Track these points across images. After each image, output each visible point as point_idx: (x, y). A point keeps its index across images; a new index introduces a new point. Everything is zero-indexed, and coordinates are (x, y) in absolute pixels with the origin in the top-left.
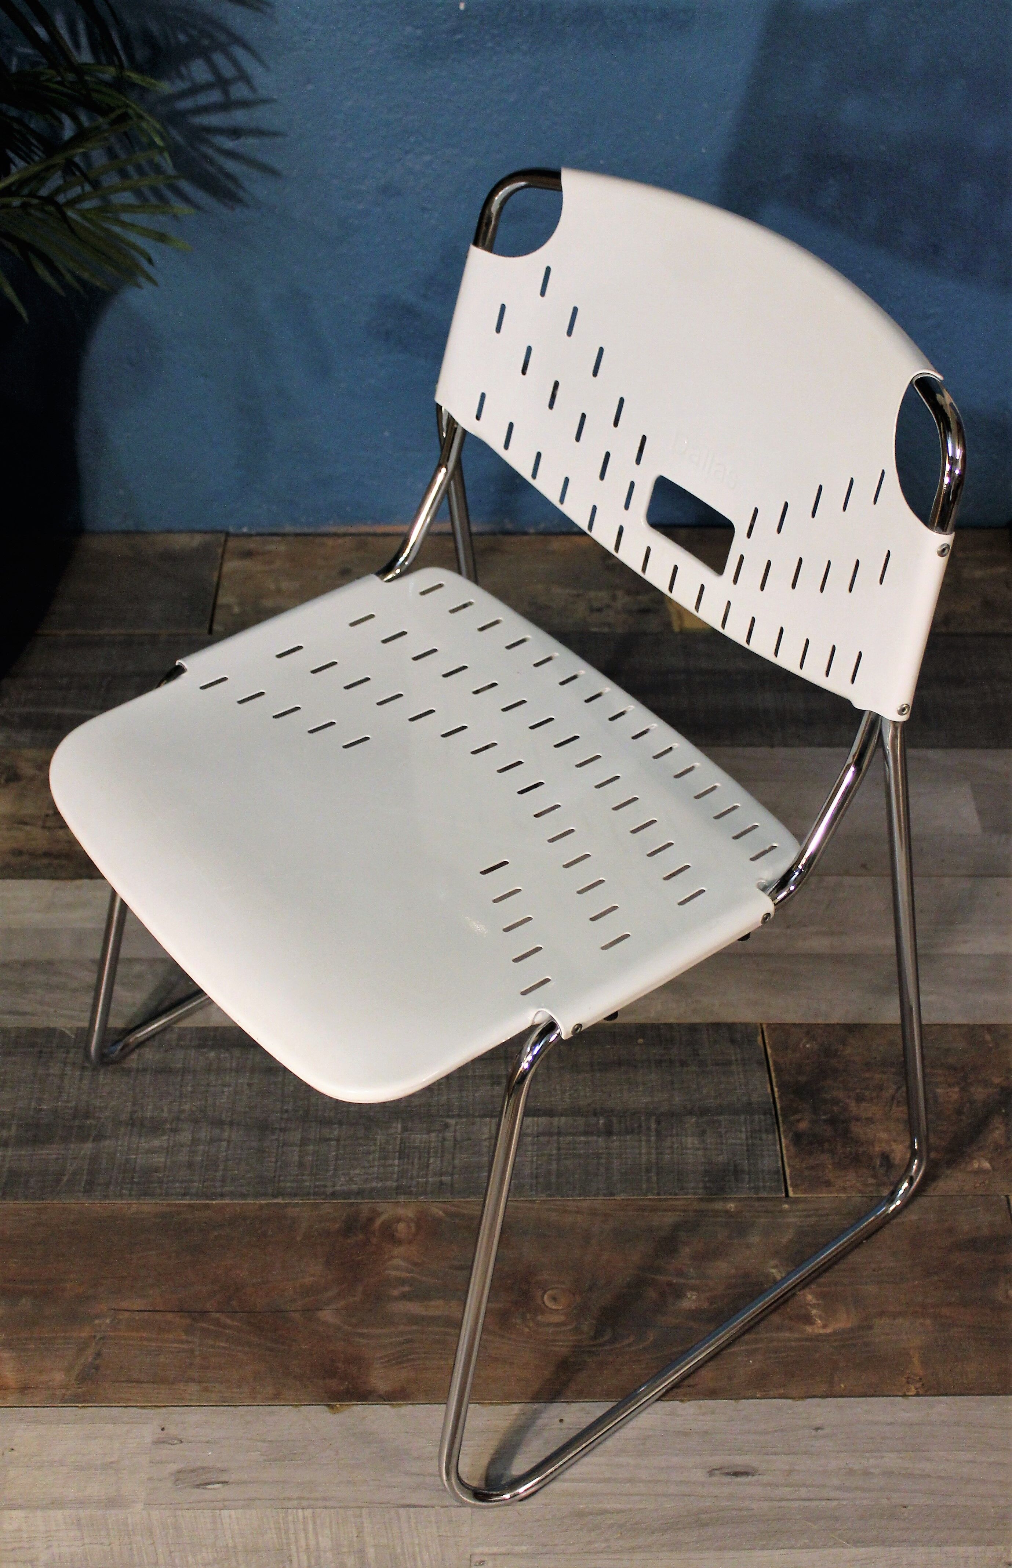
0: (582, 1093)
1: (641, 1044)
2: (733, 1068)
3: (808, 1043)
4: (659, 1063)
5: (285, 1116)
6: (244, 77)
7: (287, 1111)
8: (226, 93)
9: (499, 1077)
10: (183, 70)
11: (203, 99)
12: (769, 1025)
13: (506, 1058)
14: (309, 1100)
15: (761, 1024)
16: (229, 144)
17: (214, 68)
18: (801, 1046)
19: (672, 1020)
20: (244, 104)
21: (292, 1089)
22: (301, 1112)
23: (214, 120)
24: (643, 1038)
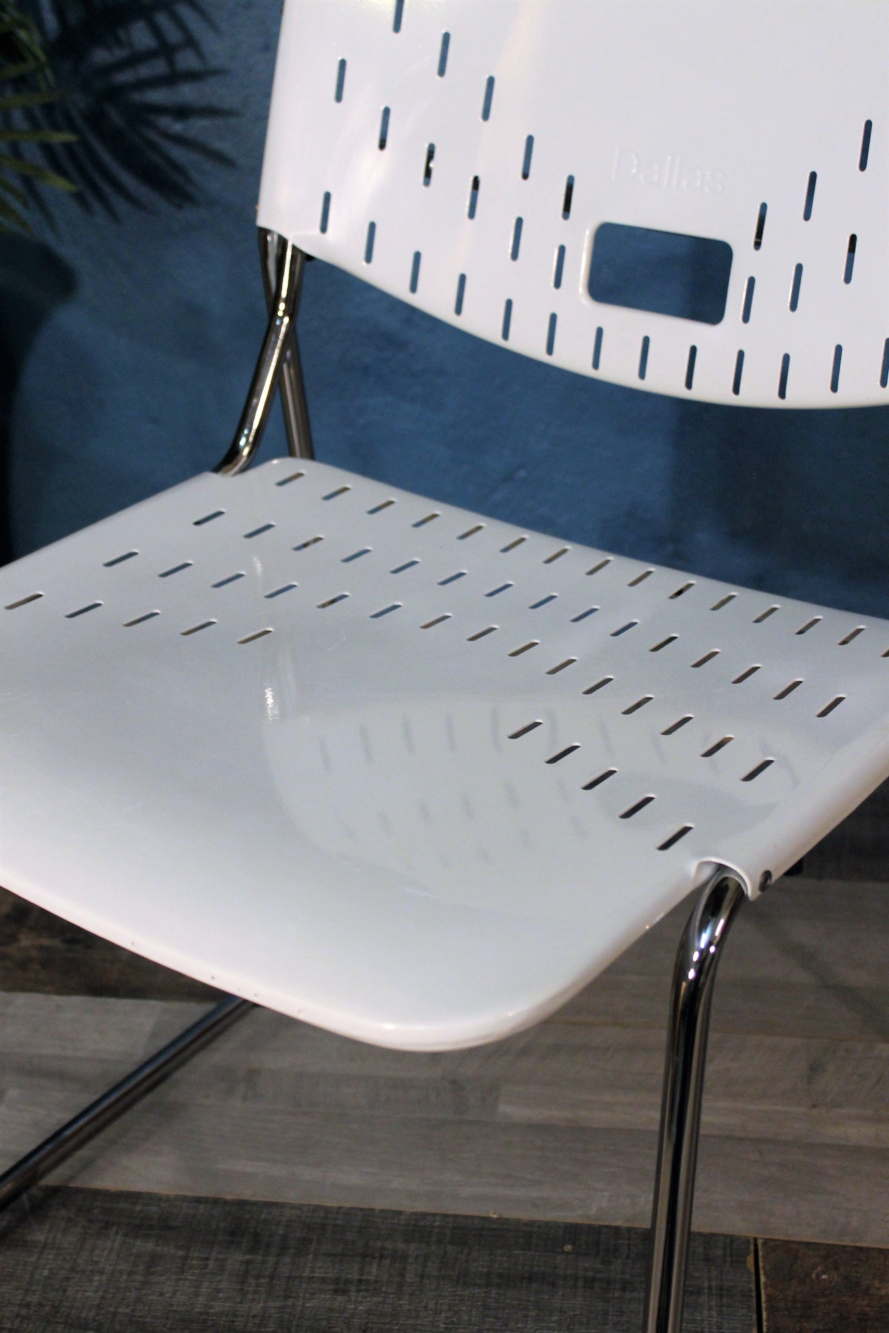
0: (465, 1317)
1: (569, 1253)
2: (704, 1299)
3: (824, 1272)
4: (590, 1283)
5: (24, 1312)
6: (191, 42)
7: (28, 1305)
8: (171, 63)
9: (348, 1282)
10: (122, 34)
11: (144, 71)
12: (766, 1241)
13: (364, 1256)
14: (65, 1291)
15: (755, 1239)
16: (178, 127)
17: (156, 31)
18: (814, 1276)
19: (619, 1223)
20: (193, 76)
21: (46, 1273)
22: (47, 1309)
23: (157, 96)
24: (573, 1244)
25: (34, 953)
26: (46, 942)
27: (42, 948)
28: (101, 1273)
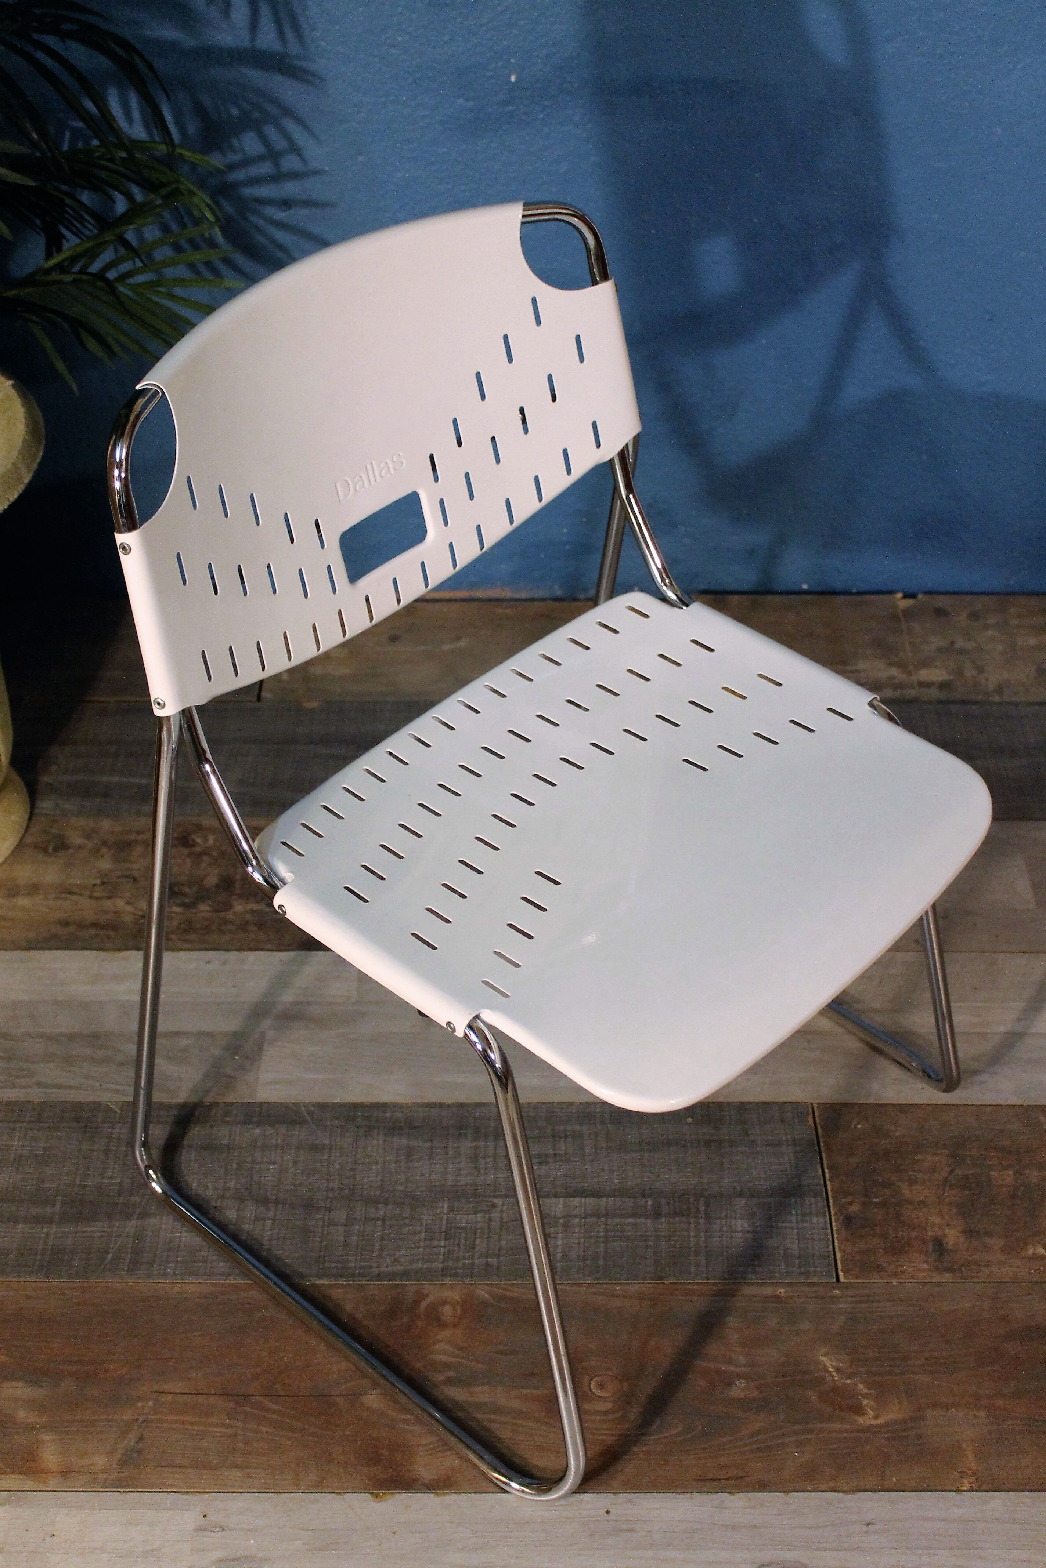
0: (630, 1174)
1: (689, 1124)
2: (784, 1148)
3: (859, 1123)
4: (708, 1143)
5: (331, 1195)
6: (295, 149)
7: (332, 1190)
8: (277, 165)
9: (546, 1155)
10: (235, 143)
11: (254, 171)
12: (819, 1105)
13: (554, 1137)
14: (354, 1178)
15: (812, 1104)
16: (282, 215)
17: (265, 140)
18: (852, 1126)
20: (295, 175)
21: (337, 1166)
22: (346, 1191)
23: (264, 191)
24: (692, 1118)
25: (248, 917)
26: (255, 907)
27: (252, 911)
28: (376, 1163)
